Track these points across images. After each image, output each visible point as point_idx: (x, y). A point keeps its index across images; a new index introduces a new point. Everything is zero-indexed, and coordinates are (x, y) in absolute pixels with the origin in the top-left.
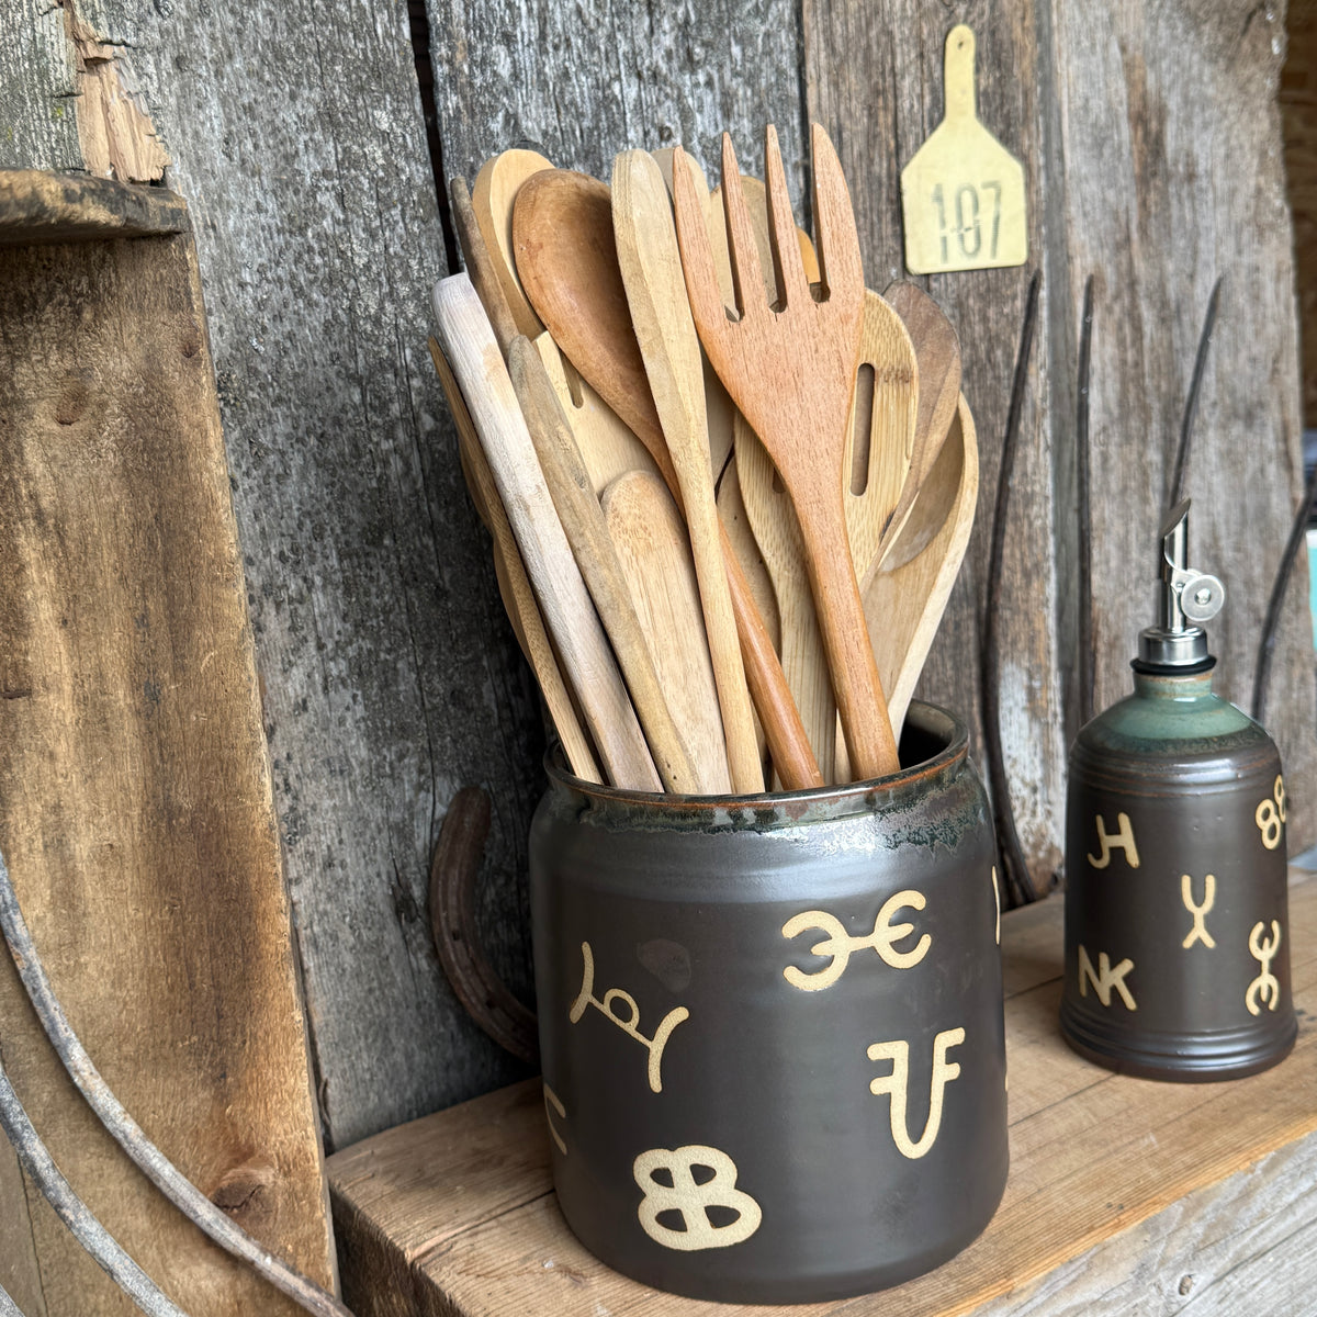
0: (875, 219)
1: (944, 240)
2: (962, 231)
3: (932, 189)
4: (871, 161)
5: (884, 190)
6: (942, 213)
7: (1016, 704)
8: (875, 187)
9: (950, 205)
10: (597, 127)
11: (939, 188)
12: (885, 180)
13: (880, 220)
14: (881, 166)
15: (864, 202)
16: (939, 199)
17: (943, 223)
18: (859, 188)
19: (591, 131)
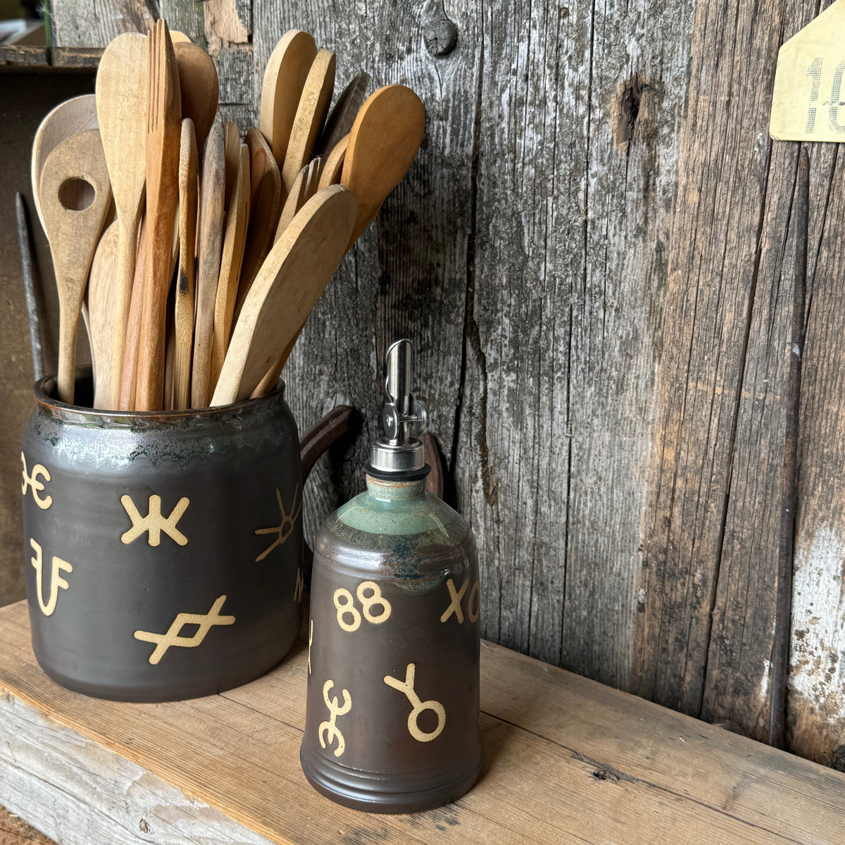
0: (749, 87)
1: (813, 112)
2: (836, 105)
3: (809, 63)
4: (752, 36)
5: (762, 61)
6: (815, 86)
7: (828, 569)
8: (753, 58)
9: (827, 78)
10: (506, 9)
11: (818, 61)
12: (764, 52)
13: (754, 88)
14: (763, 40)
15: (740, 71)
16: (815, 73)
17: (815, 96)
18: (736, 59)
19: (500, 12)
